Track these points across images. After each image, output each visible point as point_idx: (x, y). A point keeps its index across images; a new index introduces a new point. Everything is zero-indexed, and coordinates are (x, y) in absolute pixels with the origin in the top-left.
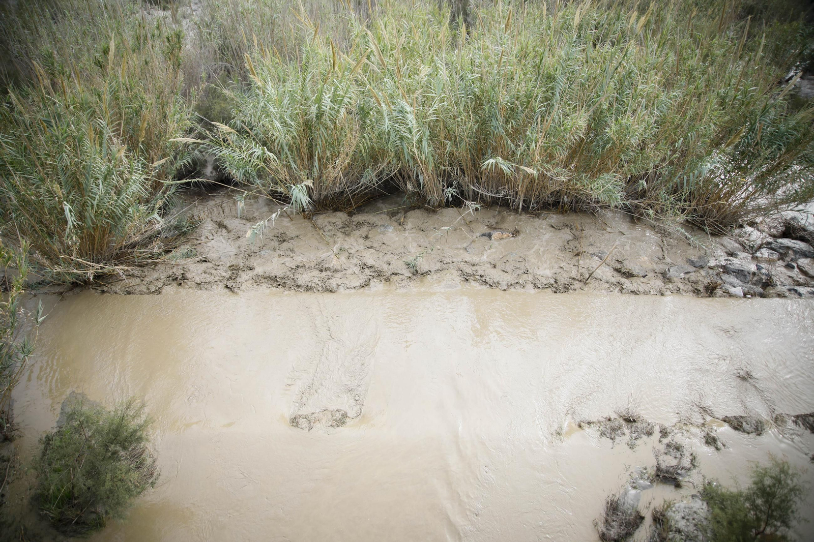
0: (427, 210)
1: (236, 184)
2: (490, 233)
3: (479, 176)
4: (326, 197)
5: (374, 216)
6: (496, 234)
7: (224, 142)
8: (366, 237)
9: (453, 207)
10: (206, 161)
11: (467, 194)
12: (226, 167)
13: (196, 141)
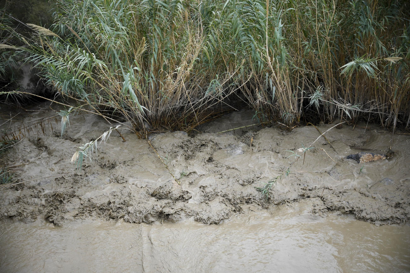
0: (280, 128)
1: (59, 98)
2: (357, 155)
3: (342, 88)
4: (163, 113)
5: (218, 136)
6: (365, 157)
7: (45, 50)
8: (210, 160)
9: (310, 125)
10: (22, 72)
11: (327, 109)
12: (48, 79)
13: (10, 47)
